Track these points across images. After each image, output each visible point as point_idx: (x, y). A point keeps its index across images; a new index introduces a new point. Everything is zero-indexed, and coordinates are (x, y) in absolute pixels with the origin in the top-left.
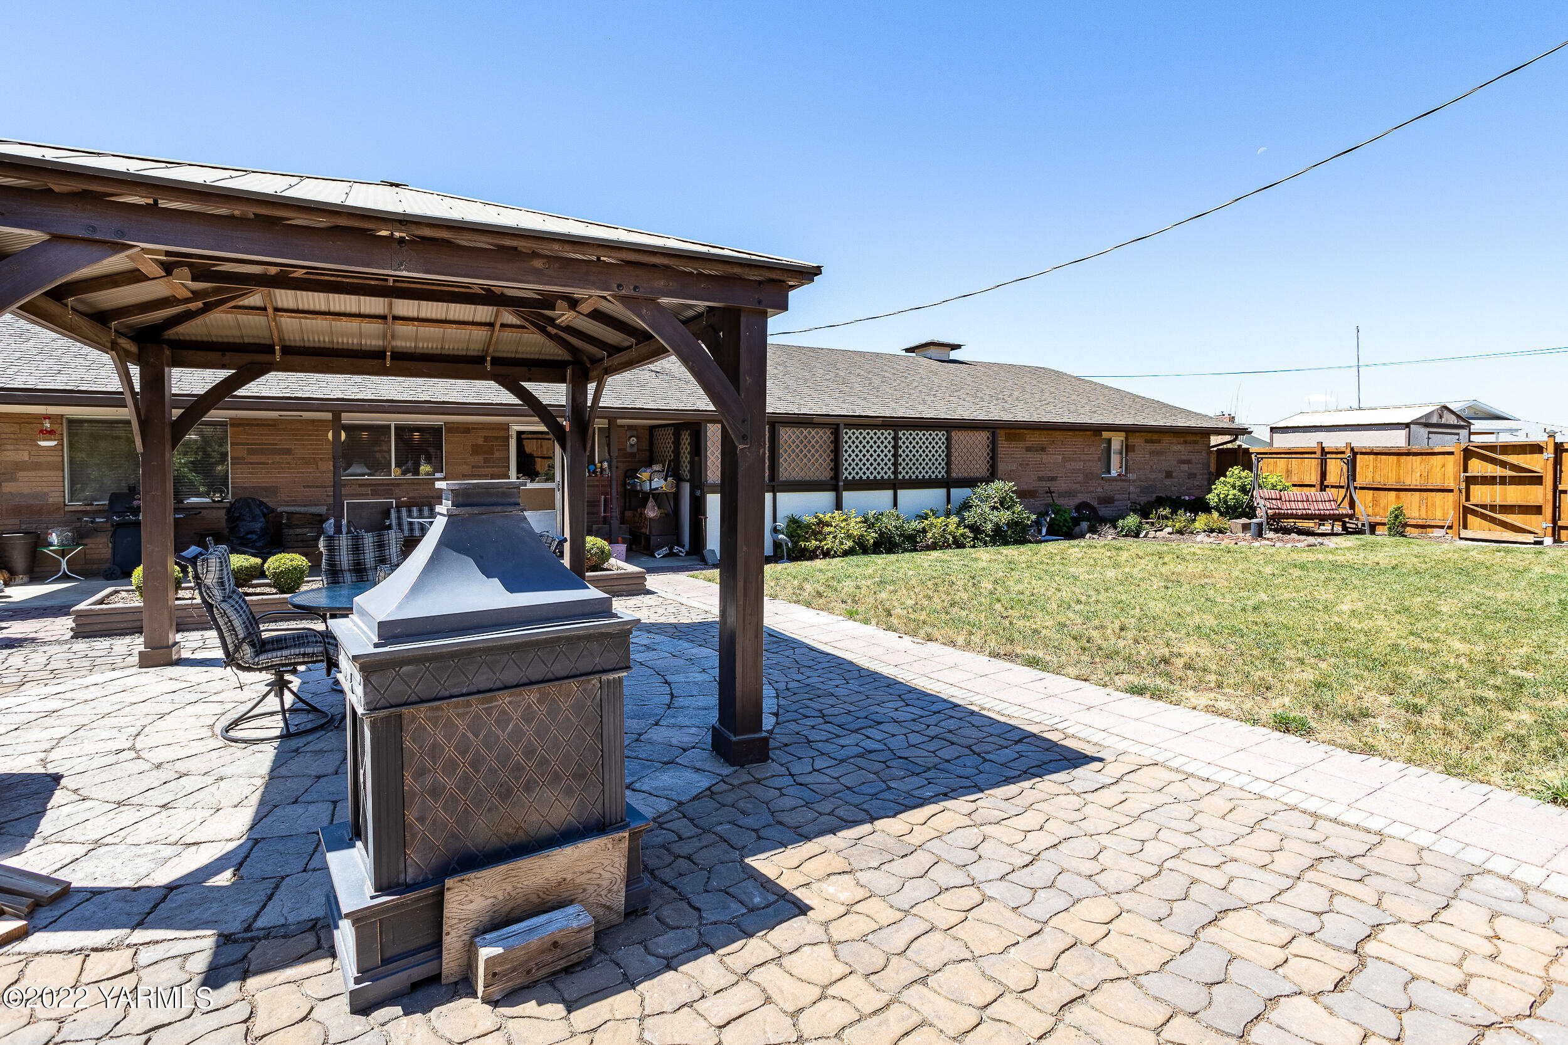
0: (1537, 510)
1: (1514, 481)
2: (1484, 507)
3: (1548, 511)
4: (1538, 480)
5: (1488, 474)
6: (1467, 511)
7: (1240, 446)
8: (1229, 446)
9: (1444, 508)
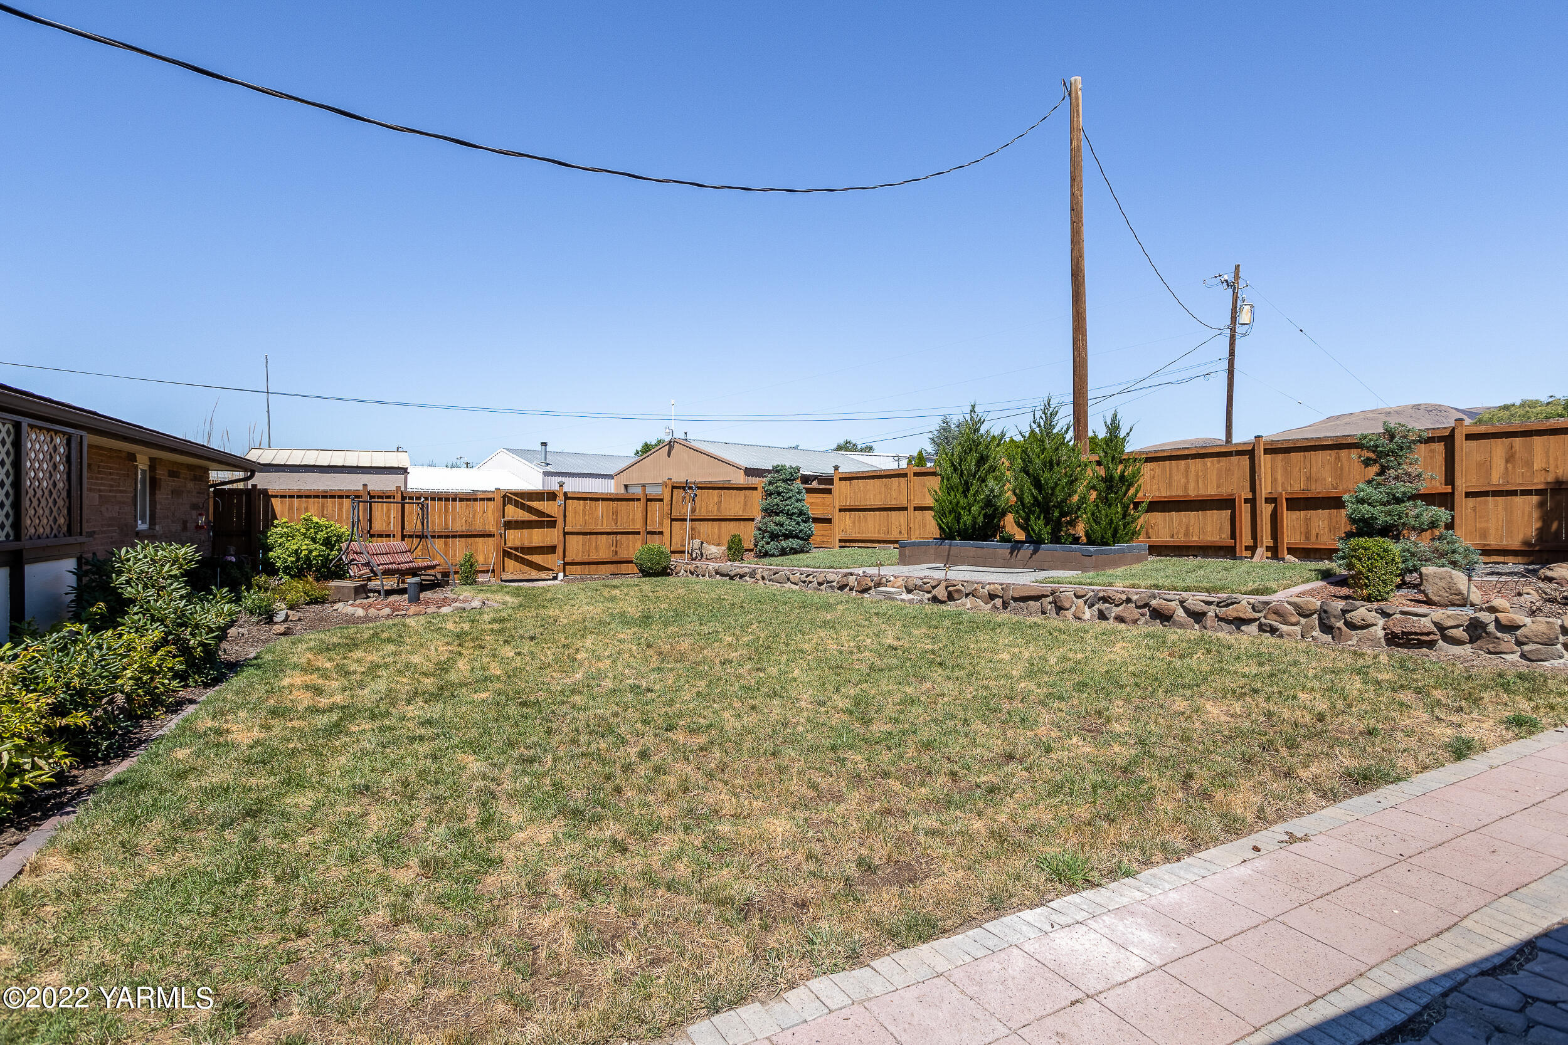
0: (552, 550)
1: (539, 525)
2: (516, 549)
3: (560, 550)
4: (552, 524)
5: (519, 519)
6: (507, 554)
7: (254, 486)
8: (241, 485)
9: (485, 552)
